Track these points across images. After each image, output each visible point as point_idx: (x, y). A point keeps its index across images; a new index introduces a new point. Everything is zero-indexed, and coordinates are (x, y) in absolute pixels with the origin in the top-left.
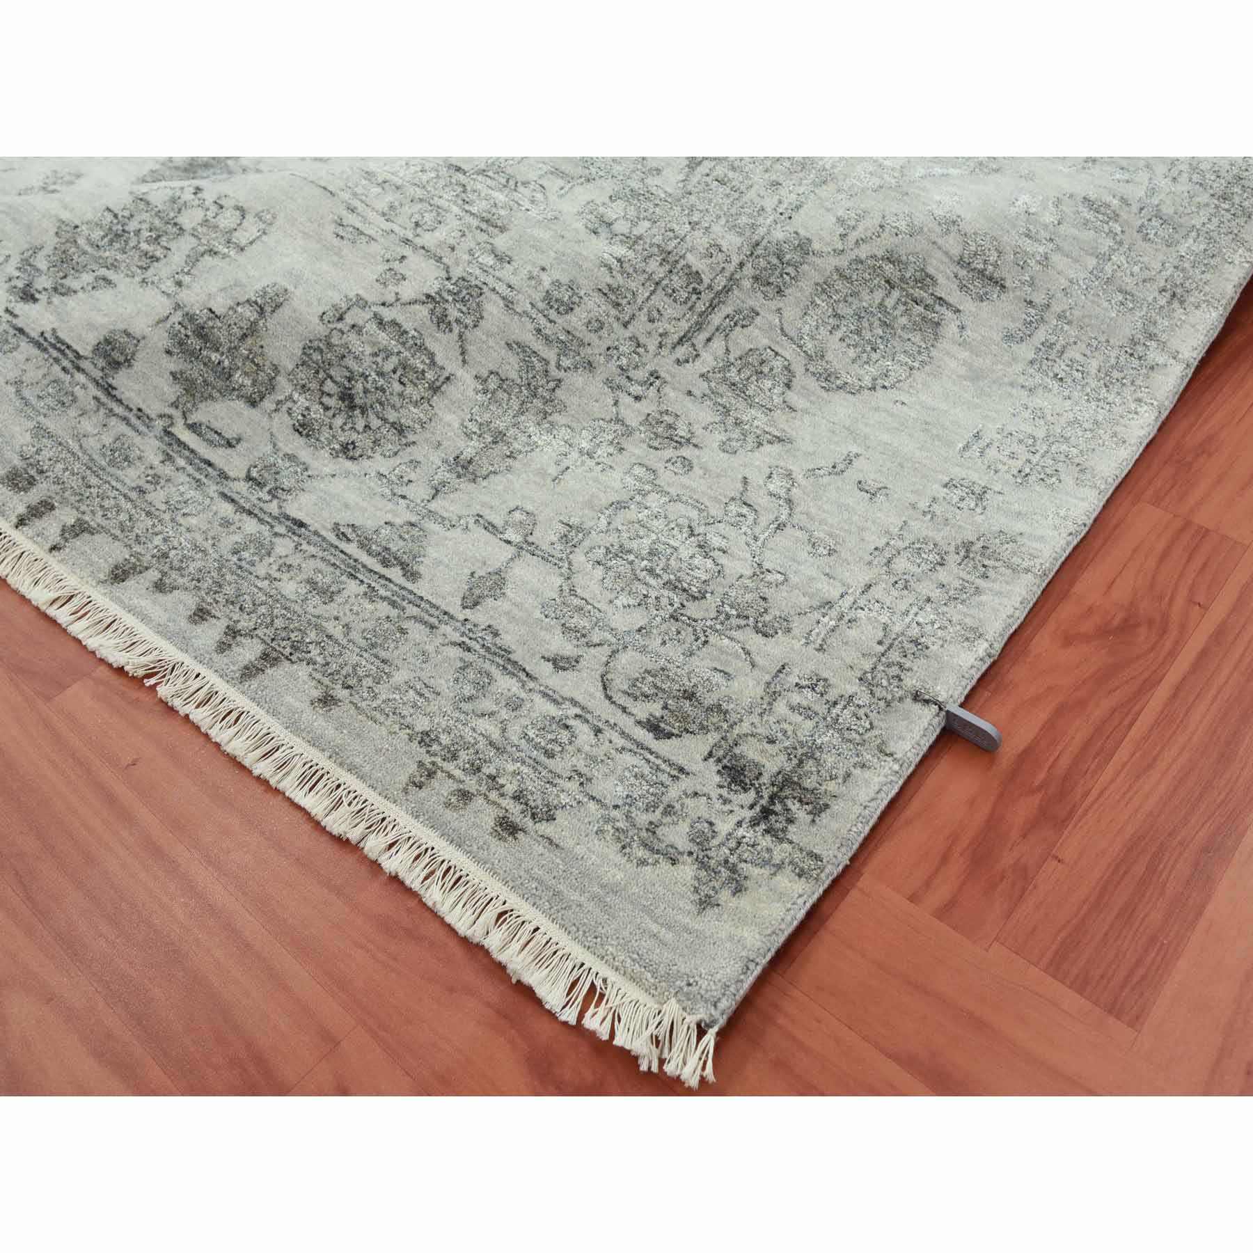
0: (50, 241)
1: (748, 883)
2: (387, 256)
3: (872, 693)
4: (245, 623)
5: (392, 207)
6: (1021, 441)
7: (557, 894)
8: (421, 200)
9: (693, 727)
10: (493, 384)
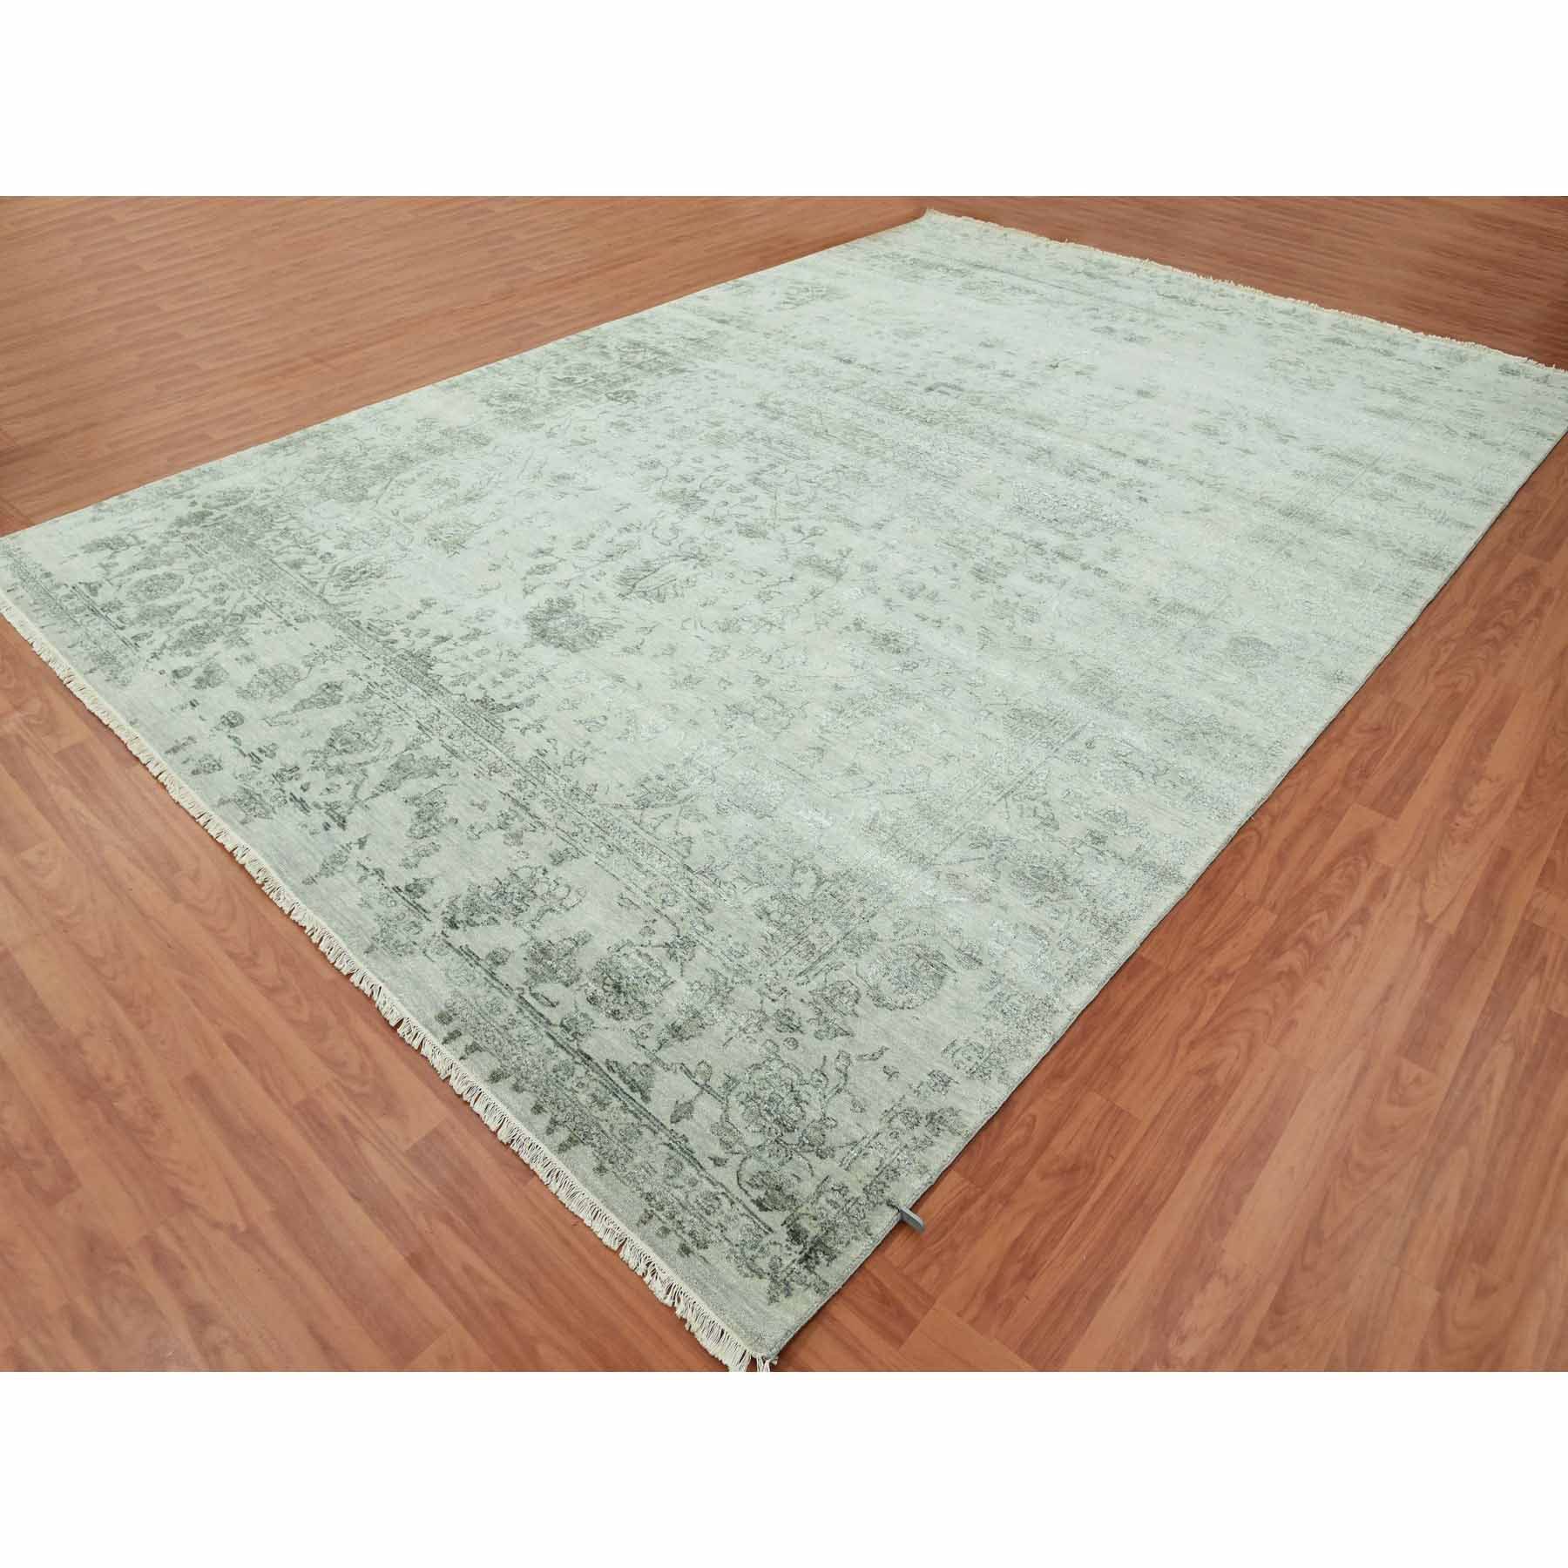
0: (465, 893)
1: (793, 1292)
2: (647, 919)
3: (868, 1198)
4: (560, 1118)
5: (650, 888)
6: (975, 1050)
7: (705, 1287)
8: (667, 885)
9: (779, 1207)
10: (696, 987)
